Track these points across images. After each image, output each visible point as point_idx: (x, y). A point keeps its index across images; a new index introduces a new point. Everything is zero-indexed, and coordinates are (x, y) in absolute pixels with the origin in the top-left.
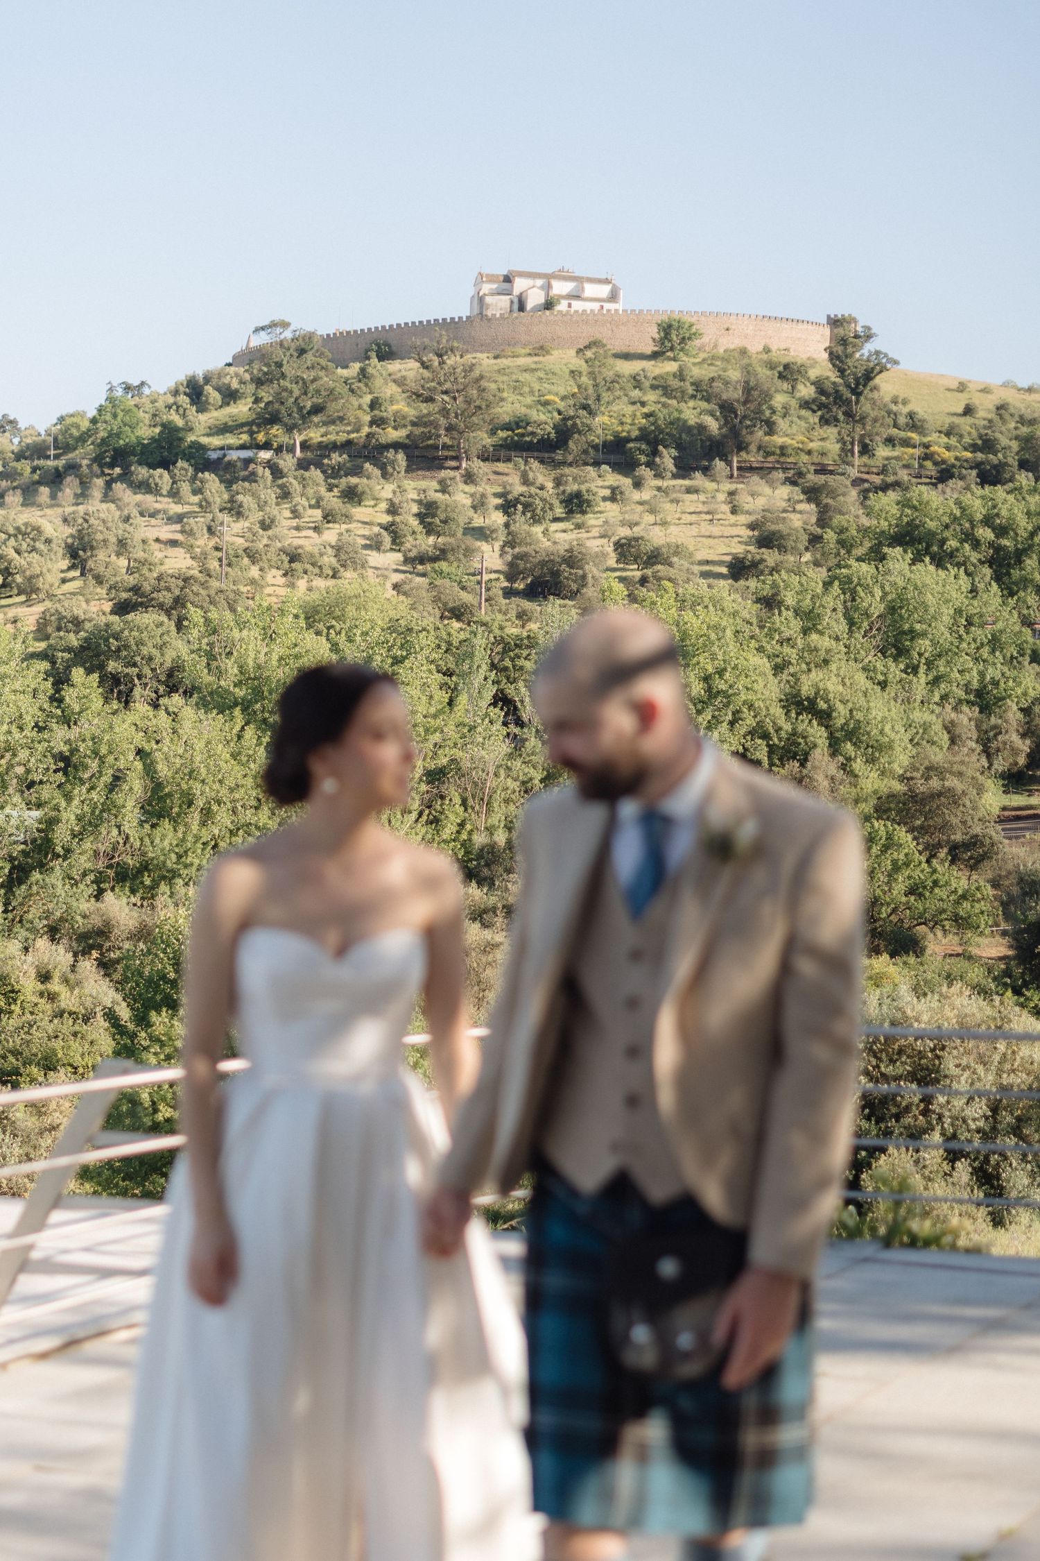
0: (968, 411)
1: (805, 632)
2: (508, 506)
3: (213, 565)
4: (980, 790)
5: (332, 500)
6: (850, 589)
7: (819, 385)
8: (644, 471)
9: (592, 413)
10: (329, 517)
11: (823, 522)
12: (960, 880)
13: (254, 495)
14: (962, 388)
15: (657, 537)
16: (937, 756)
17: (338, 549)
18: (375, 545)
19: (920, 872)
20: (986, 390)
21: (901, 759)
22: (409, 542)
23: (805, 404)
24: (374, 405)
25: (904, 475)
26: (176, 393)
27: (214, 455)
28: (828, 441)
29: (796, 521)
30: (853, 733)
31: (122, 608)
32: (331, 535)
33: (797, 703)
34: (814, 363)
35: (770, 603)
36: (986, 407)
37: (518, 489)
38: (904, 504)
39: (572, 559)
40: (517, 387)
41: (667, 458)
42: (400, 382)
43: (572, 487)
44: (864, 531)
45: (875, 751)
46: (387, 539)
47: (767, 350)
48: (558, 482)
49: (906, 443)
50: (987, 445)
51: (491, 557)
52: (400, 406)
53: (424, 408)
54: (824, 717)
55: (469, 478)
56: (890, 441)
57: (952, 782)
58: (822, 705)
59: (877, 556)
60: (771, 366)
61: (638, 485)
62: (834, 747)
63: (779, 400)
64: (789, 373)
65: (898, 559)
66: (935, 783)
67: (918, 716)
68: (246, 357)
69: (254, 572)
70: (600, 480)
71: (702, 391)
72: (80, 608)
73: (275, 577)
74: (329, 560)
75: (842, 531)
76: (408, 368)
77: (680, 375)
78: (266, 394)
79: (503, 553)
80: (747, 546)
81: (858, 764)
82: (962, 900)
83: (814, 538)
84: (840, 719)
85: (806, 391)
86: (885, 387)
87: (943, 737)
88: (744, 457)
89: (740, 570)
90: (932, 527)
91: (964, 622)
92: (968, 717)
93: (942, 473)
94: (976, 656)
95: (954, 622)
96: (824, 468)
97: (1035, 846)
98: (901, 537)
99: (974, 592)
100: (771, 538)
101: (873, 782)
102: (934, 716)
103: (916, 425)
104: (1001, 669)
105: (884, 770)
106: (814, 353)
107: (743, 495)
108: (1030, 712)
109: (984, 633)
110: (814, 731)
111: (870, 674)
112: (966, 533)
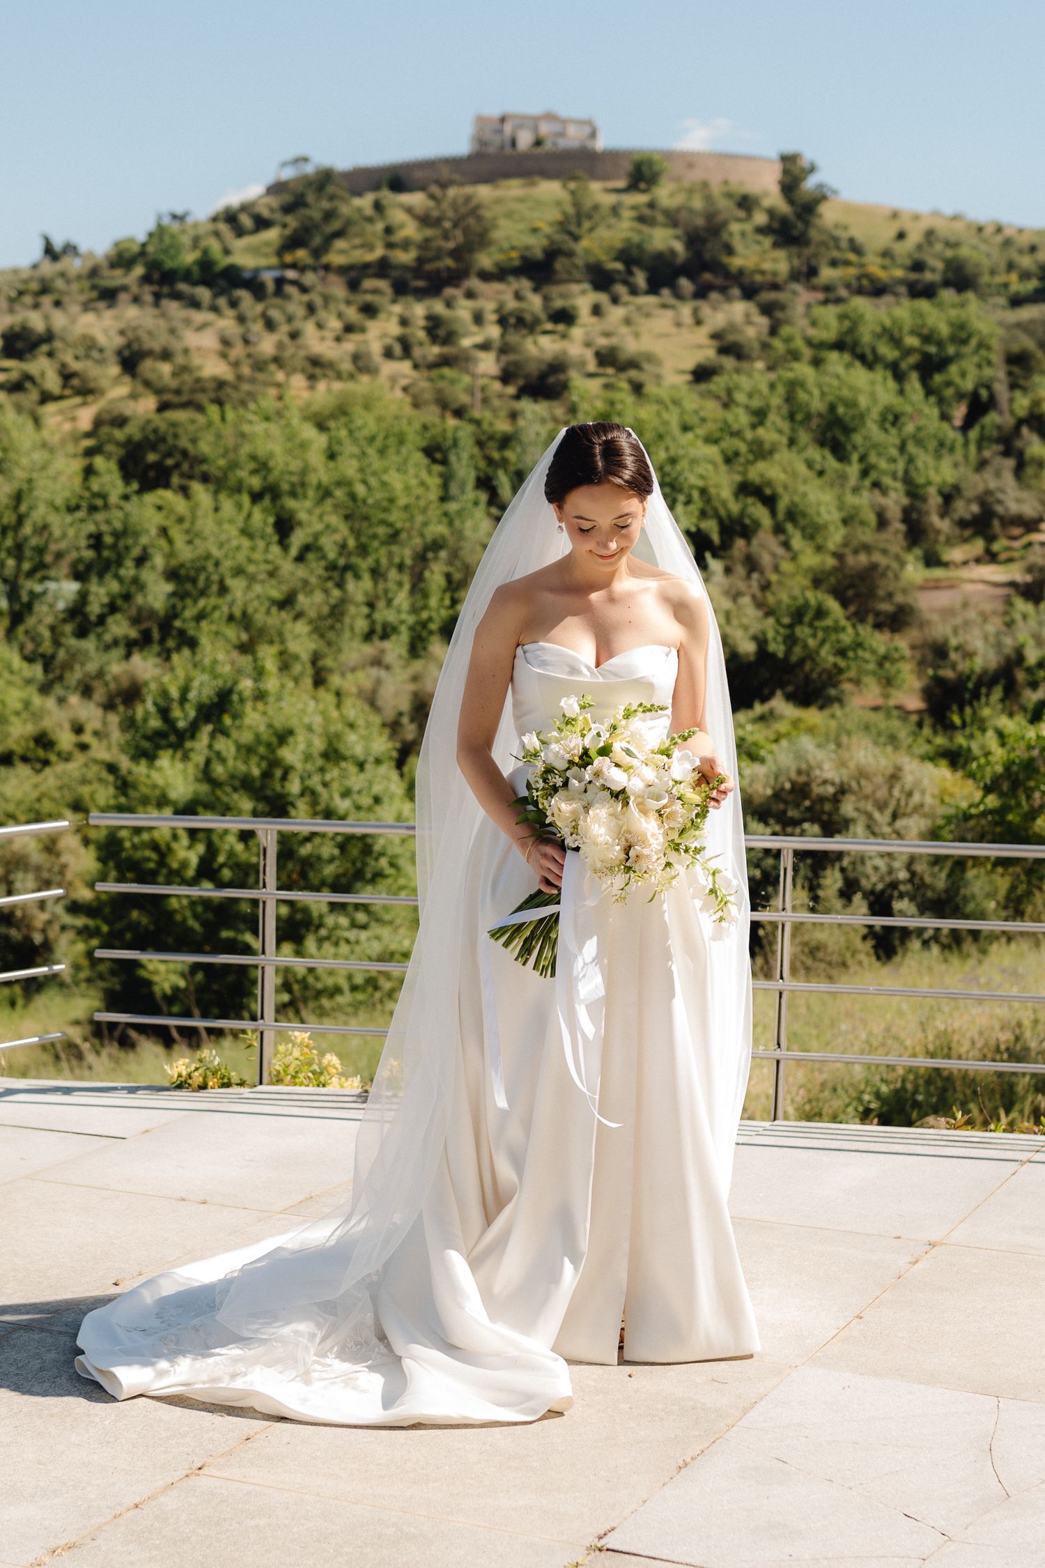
0: (901, 236)
1: (754, 427)
2: (502, 321)
3: (246, 370)
4: (903, 564)
5: (352, 314)
6: (793, 388)
7: (771, 212)
8: (621, 289)
9: (576, 238)
10: (349, 329)
11: (773, 331)
12: (879, 641)
13: (283, 310)
14: (895, 215)
15: (631, 346)
16: (866, 535)
17: (356, 358)
18: (388, 354)
19: (847, 638)
20: (916, 217)
21: (835, 537)
22: (417, 352)
23: (760, 230)
24: (388, 230)
25: (843, 293)
26: (215, 219)
27: (247, 275)
28: (779, 263)
29: (751, 332)
30: (792, 515)
31: (163, 407)
32: (349, 346)
33: (747, 489)
34: (766, 194)
35: (728, 400)
36: (914, 237)
37: (512, 304)
38: (842, 317)
39: (557, 367)
40: (509, 215)
41: (640, 279)
42: (409, 210)
43: (558, 304)
44: (809, 342)
45: (813, 533)
46: (398, 350)
47: (726, 183)
48: (546, 299)
49: (847, 263)
50: (919, 265)
51: (488, 364)
52: (410, 230)
53: (429, 232)
54: (770, 502)
55: (470, 295)
56: (834, 263)
57: (877, 558)
58: (768, 491)
59: (818, 359)
60: (729, 195)
61: (615, 300)
62: (778, 529)
63: (735, 227)
64: (746, 203)
65: (837, 361)
66: (863, 559)
67: (851, 499)
68: (276, 188)
69: (280, 376)
70: (583, 299)
71: (672, 219)
72: (129, 408)
73: (298, 381)
74: (347, 366)
75: (788, 340)
76: (416, 199)
77: (652, 205)
78: (292, 222)
79: (498, 360)
80: (708, 354)
81: (797, 542)
82: (883, 660)
83: (765, 346)
84: (782, 505)
85: (760, 218)
86: (828, 215)
87: (872, 518)
88: (707, 276)
89: (702, 374)
90: (865, 336)
91: (892, 419)
92: (895, 501)
93: (877, 290)
94: (902, 448)
95: (883, 419)
96: (775, 287)
97: (948, 613)
98: (839, 346)
99: (901, 392)
100: (730, 348)
101: (810, 559)
102: (865, 501)
103: (855, 248)
104: (924, 459)
105: (819, 549)
106: (767, 185)
107: (706, 309)
108: (949, 497)
109: (910, 428)
110: (760, 512)
111: (810, 464)
112: (896, 341)
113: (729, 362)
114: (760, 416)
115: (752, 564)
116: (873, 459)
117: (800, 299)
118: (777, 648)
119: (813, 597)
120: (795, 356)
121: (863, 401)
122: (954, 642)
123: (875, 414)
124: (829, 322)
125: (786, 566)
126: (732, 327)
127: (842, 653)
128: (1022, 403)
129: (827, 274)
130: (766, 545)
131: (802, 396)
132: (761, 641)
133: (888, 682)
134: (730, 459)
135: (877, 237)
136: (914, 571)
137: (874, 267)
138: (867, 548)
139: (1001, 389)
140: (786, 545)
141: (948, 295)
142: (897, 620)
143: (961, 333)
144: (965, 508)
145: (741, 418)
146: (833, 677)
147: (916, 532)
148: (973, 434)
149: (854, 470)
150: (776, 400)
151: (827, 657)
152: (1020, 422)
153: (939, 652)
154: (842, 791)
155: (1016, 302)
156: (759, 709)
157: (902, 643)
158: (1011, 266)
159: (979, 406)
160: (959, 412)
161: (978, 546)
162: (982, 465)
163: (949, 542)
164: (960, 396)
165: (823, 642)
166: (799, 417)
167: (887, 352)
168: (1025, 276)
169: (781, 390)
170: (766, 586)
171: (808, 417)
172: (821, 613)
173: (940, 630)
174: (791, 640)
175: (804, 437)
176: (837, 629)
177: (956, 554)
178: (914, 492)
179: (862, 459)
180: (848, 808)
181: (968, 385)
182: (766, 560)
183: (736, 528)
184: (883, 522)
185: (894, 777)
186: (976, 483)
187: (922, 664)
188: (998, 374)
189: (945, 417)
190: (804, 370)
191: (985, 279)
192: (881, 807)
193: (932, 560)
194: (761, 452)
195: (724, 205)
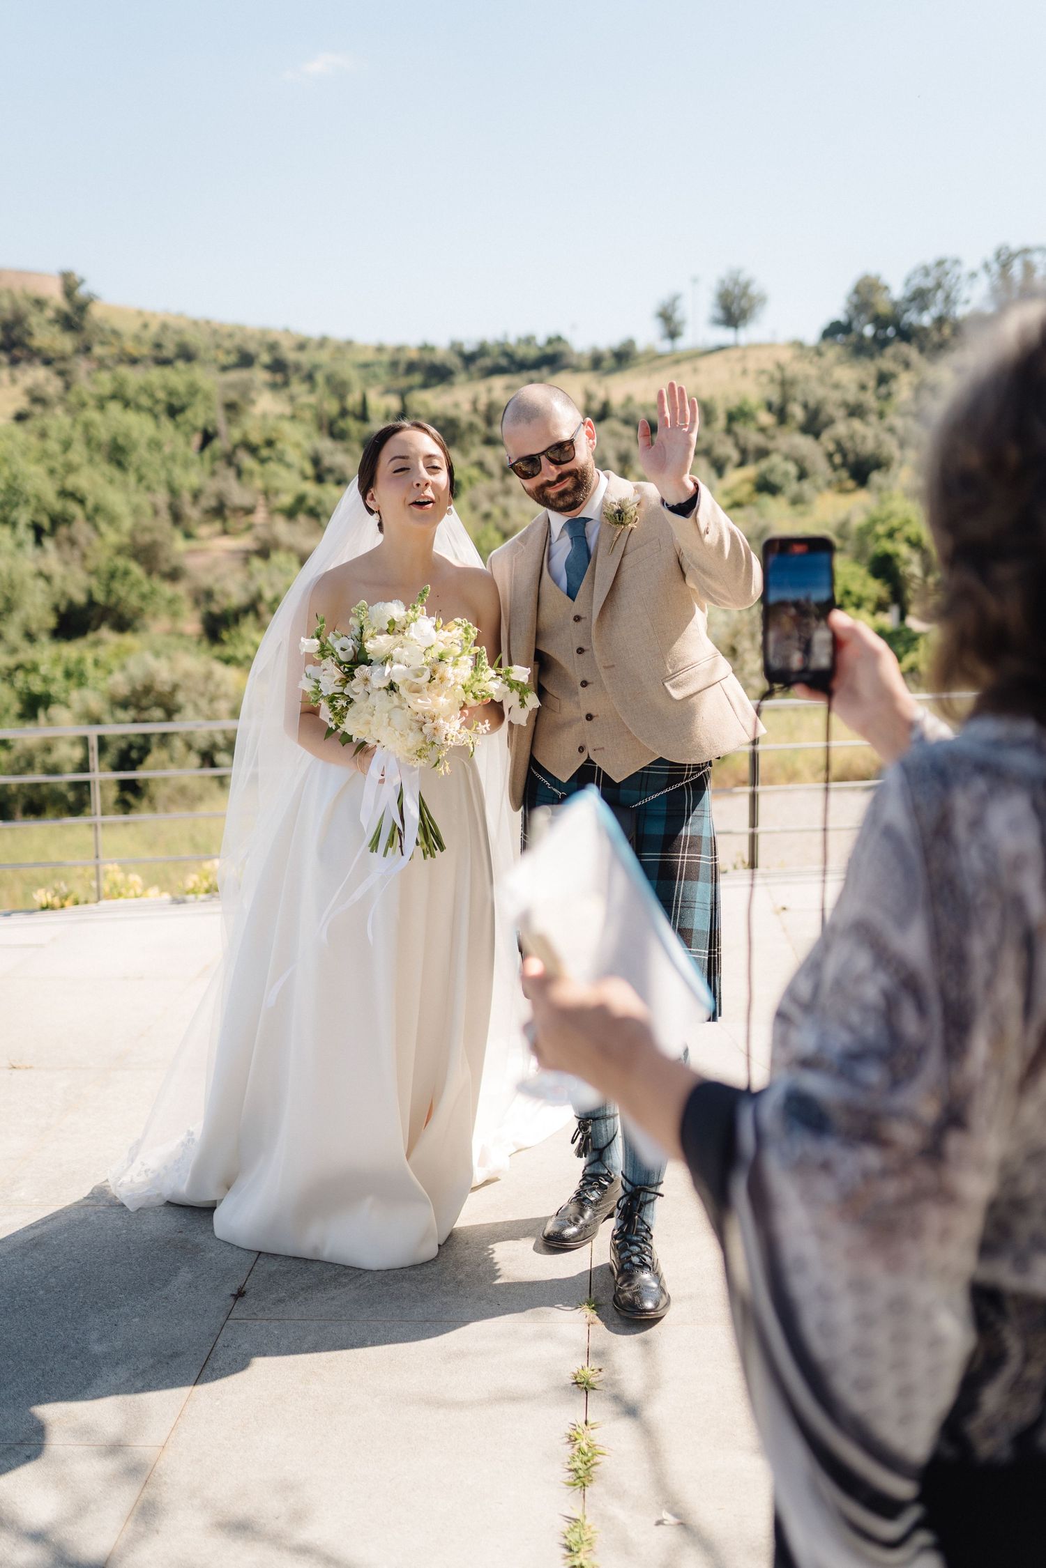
0: (145, 326)
1: (63, 452)
4: (172, 539)
6: (87, 426)
7: (57, 309)
11: (66, 389)
12: (167, 589)
14: (139, 313)
16: (147, 520)
19: (146, 588)
20: (154, 315)
21: (127, 523)
23: (50, 321)
25: (111, 363)
28: (64, 343)
29: (51, 389)
30: (97, 509)
33: (65, 494)
34: (53, 297)
35: (43, 435)
36: (154, 327)
38: (114, 379)
44: (93, 396)
45: (113, 520)
47: (23, 290)
49: (111, 344)
50: (158, 346)
54: (81, 501)
56: (103, 343)
57: (156, 535)
58: (79, 495)
59: (101, 407)
60: (27, 298)
62: (90, 519)
63: (33, 319)
64: (40, 303)
65: (114, 408)
66: (147, 537)
67: (133, 498)
75: (78, 394)
80: (22, 403)
81: (103, 526)
82: (172, 601)
83: (62, 400)
84: (90, 503)
85: (50, 313)
86: (96, 312)
87: (149, 511)
88: (17, 352)
89: (20, 417)
90: (130, 392)
91: (155, 445)
92: (162, 498)
93: (134, 361)
94: (164, 463)
95: (149, 445)
96: (63, 358)
97: (209, 570)
98: (114, 397)
99: (158, 426)
100: (37, 399)
101: (112, 537)
102: (143, 499)
103: (116, 333)
104: (178, 472)
105: (118, 530)
106: (54, 293)
107: (18, 373)
108: (196, 495)
109: (167, 450)
110: (74, 509)
111: (104, 475)
112: (151, 396)
113: (38, 409)
114: (67, 445)
115: (72, 542)
116: (144, 470)
117: (81, 367)
118: (100, 597)
119: (121, 562)
120: (83, 405)
121: (135, 434)
122: (217, 588)
123: (143, 442)
124: (105, 382)
125: (97, 542)
126: (37, 386)
127: (143, 597)
128: (236, 434)
129: (98, 350)
130: (81, 529)
131: (93, 432)
132: (90, 594)
133: (175, 615)
134: (52, 472)
135: (129, 327)
136: (180, 544)
137: (131, 347)
138: (146, 529)
139: (222, 426)
140: (96, 528)
141: (180, 365)
142: (174, 575)
143: (193, 390)
144: (209, 502)
145: (53, 446)
146: (139, 613)
147: (177, 517)
148: (207, 453)
149: (132, 478)
150: (77, 434)
151: (134, 601)
152: (236, 447)
153: (209, 595)
154: (175, 688)
155: (224, 369)
156: (91, 637)
157: (181, 589)
158: (218, 346)
159: (208, 438)
160: (197, 439)
161: (217, 526)
162: (213, 473)
163: (200, 523)
164: (195, 429)
165: (129, 592)
166: (93, 445)
167: (145, 401)
168: (228, 352)
169: (79, 428)
170: (84, 557)
171: (99, 446)
172: (126, 573)
173: (206, 580)
174: (109, 592)
175: (98, 458)
176: (138, 583)
177: (204, 530)
178: (173, 491)
179: (138, 470)
180: (181, 697)
181: (200, 422)
182: (82, 540)
183: (59, 520)
184: (156, 512)
185: (209, 676)
186: (212, 486)
187: (197, 602)
188: (219, 416)
189: (188, 443)
190: (92, 414)
191: (202, 354)
192: (202, 695)
193: (188, 535)
194: (70, 468)
195: (25, 306)
